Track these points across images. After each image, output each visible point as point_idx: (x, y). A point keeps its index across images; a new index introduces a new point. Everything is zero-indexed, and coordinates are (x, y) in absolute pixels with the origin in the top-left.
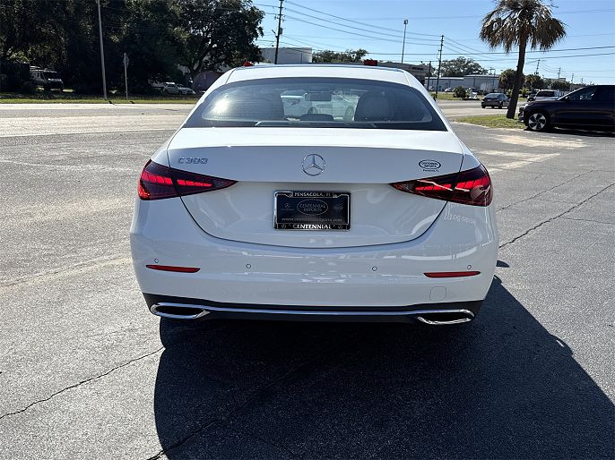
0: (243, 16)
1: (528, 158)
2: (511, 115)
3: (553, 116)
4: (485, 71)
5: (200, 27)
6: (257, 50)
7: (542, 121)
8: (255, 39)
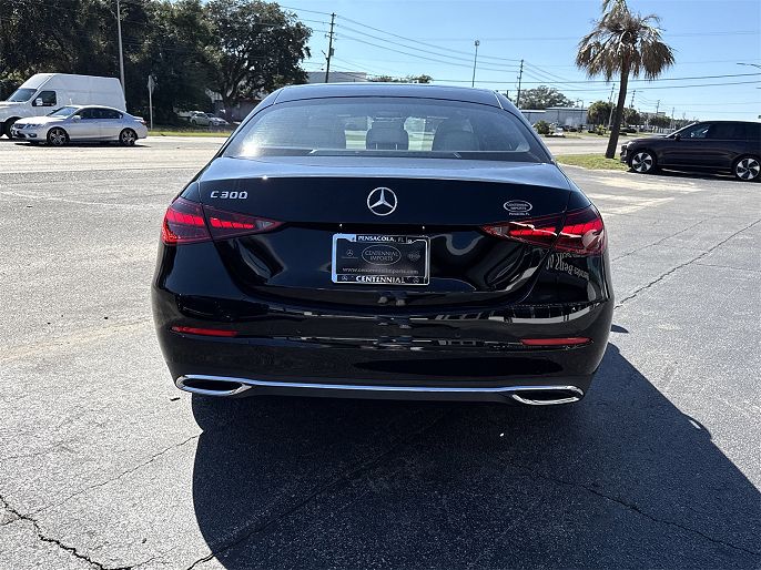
0: (288, 33)
1: (638, 202)
2: (610, 153)
3: (660, 155)
4: (571, 103)
5: (234, 46)
6: (303, 74)
7: (648, 162)
8: (300, 60)
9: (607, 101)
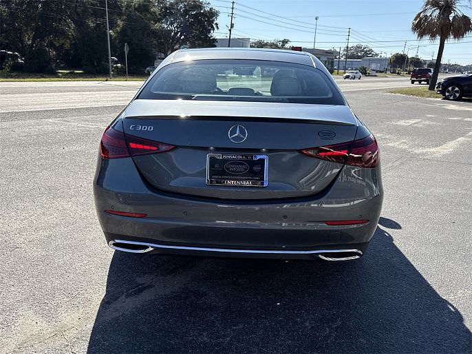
0: (204, 15)
2: (431, 88)
3: (466, 88)
4: (377, 55)
5: (172, 24)
6: (215, 40)
7: (457, 92)
8: (212, 32)
9: (402, 53)
